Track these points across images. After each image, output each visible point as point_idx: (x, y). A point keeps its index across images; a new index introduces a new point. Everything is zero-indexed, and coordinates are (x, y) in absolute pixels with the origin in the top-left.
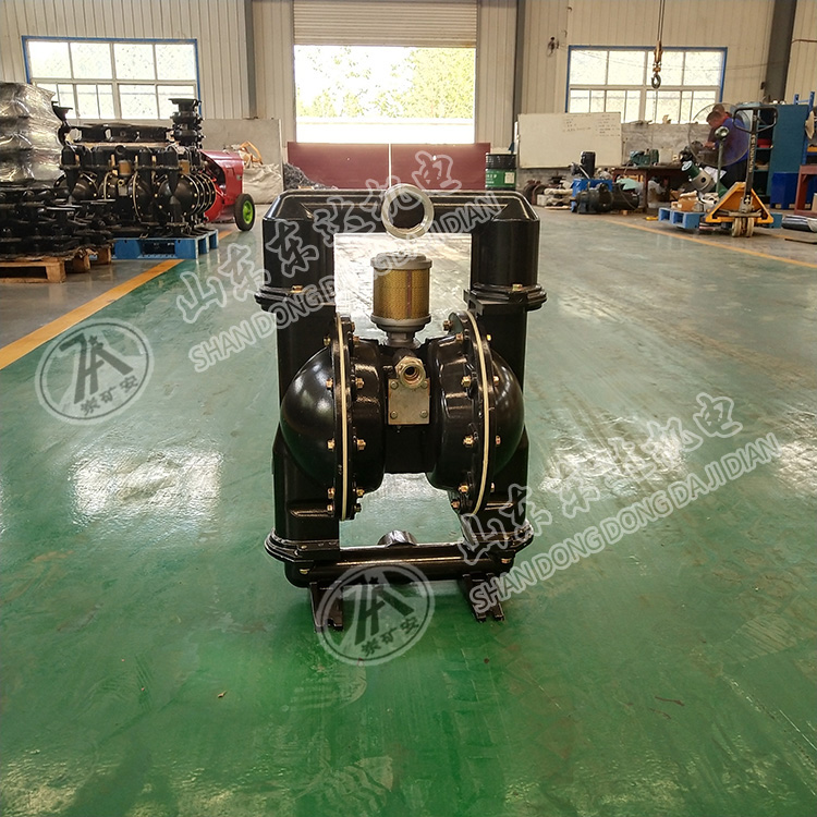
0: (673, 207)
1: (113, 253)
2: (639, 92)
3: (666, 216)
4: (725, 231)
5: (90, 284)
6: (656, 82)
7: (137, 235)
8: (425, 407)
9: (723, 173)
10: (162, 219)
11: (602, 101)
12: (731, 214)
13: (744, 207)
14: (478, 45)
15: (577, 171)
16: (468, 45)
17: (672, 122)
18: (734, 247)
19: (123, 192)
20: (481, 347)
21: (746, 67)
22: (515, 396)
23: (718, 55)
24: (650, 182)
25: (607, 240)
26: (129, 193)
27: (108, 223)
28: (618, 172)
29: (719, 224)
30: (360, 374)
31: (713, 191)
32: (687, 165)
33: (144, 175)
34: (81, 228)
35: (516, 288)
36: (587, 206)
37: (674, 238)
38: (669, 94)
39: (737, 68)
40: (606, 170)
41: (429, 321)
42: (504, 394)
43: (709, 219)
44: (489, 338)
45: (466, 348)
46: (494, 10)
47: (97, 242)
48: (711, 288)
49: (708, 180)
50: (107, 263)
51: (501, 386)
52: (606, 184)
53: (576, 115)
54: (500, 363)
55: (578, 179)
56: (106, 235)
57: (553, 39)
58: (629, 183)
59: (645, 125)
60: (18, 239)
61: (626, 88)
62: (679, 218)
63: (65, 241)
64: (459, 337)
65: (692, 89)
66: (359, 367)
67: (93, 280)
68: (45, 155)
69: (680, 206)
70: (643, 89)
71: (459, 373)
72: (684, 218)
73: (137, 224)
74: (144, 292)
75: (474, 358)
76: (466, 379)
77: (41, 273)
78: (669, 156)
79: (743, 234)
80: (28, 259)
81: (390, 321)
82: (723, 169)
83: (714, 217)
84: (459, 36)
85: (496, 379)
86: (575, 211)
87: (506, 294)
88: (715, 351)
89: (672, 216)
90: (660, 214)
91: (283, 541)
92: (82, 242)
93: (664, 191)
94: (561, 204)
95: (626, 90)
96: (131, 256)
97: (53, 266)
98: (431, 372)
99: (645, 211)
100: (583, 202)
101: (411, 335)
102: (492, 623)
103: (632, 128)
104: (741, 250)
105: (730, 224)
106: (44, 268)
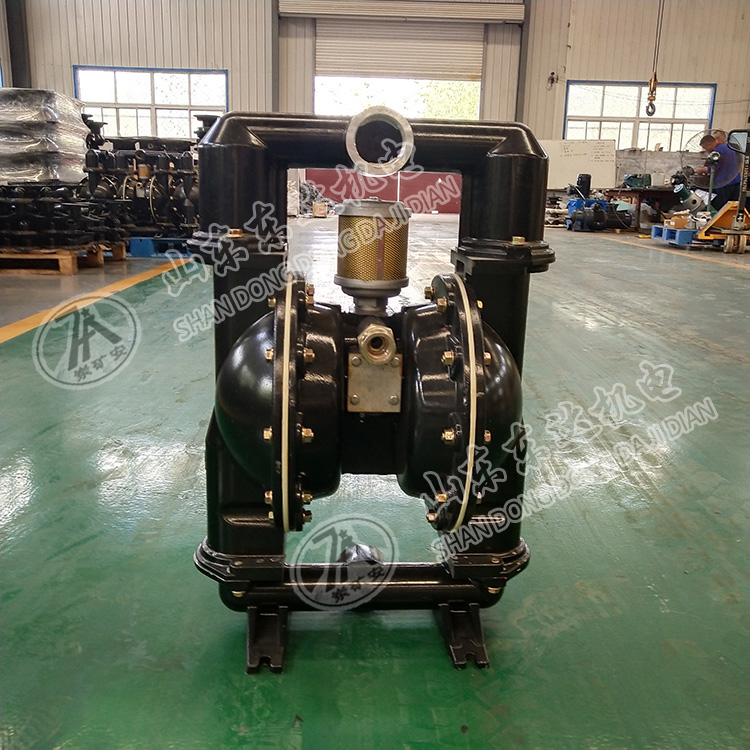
0: (666, 224)
1: (128, 251)
2: (632, 124)
3: (659, 233)
4: (717, 248)
5: (102, 277)
6: (650, 110)
7: (152, 234)
8: (395, 392)
9: (713, 196)
10: (177, 220)
11: (598, 131)
12: (724, 231)
13: (737, 225)
14: (483, 79)
15: (573, 192)
16: (473, 78)
17: (664, 150)
18: (726, 262)
19: (141, 194)
20: (470, 316)
21: (733, 102)
22: (512, 383)
23: (708, 91)
24: (642, 204)
25: (601, 253)
26: (146, 195)
27: (124, 221)
28: (611, 194)
29: (711, 241)
30: (312, 345)
31: (705, 210)
32: (678, 188)
33: (161, 179)
34: (96, 224)
35: (517, 241)
36: (582, 224)
37: (666, 253)
38: (661, 126)
39: (726, 102)
40: (600, 191)
41: (405, 284)
42: (497, 379)
43: (702, 236)
44: (480, 304)
45: (449, 317)
46: (499, 48)
47: (111, 238)
48: (709, 297)
49: (698, 203)
50: (122, 260)
51: (492, 367)
52: (601, 204)
53: (572, 142)
54: (494, 340)
55: (574, 199)
56: (120, 232)
57: (553, 73)
58: (623, 205)
59: (638, 153)
60: (34, 233)
61: (620, 120)
62: (672, 234)
63: (77, 236)
64: (442, 302)
65: (683, 122)
66: (311, 337)
67: (106, 273)
68: (72, 159)
69: (673, 223)
70: (636, 121)
71: (440, 348)
72: (677, 234)
73: (153, 225)
74: (150, 285)
75: (459, 329)
76: (448, 355)
77: (54, 265)
78: (661, 180)
79: (735, 251)
80: (43, 251)
81: (357, 283)
82: (714, 192)
83: (707, 234)
84: (466, 70)
85: (488, 356)
86: (570, 229)
87: (504, 249)
88: (722, 356)
89: (665, 233)
90: (653, 233)
91: (214, 554)
92: (97, 238)
93: (655, 212)
94: (557, 222)
95: (621, 122)
96: (145, 254)
97: (66, 259)
98: (404, 347)
99: (637, 230)
100: (579, 220)
101: (382, 302)
102: (472, 671)
103: (626, 155)
104: (734, 265)
105: (722, 242)
106: (57, 260)
